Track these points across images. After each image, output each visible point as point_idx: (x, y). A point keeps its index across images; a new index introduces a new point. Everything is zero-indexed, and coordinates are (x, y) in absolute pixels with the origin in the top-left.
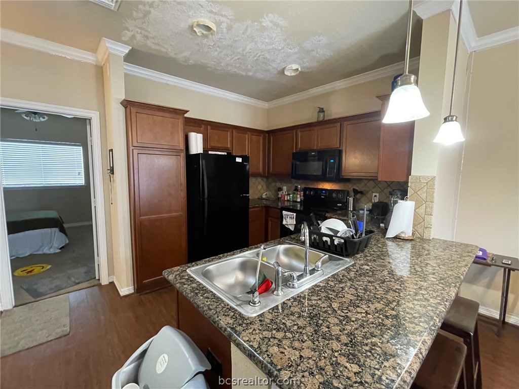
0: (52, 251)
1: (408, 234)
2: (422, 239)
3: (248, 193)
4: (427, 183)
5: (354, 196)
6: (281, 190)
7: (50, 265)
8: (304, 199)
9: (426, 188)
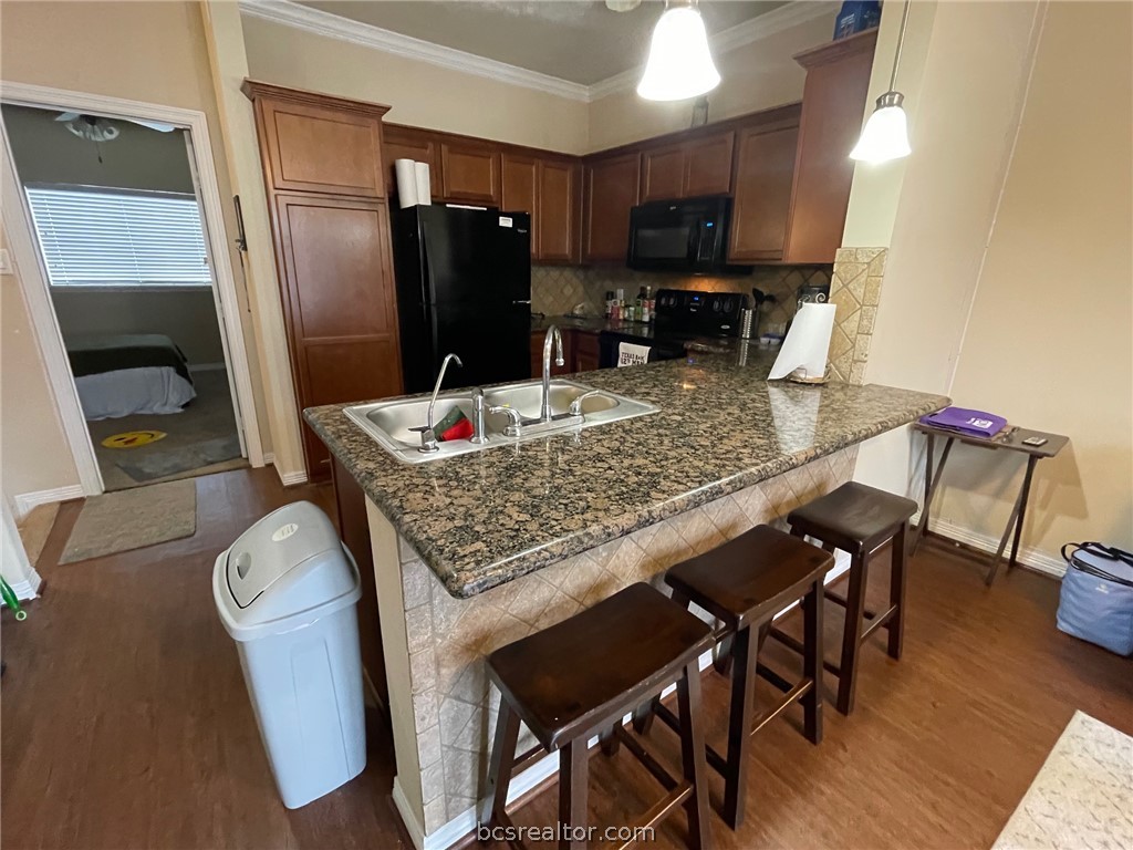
0: (168, 410)
1: (816, 372)
2: (845, 386)
3: (529, 299)
4: (868, 264)
5: (756, 306)
6: (613, 298)
7: (164, 431)
8: (657, 316)
9: (865, 276)
